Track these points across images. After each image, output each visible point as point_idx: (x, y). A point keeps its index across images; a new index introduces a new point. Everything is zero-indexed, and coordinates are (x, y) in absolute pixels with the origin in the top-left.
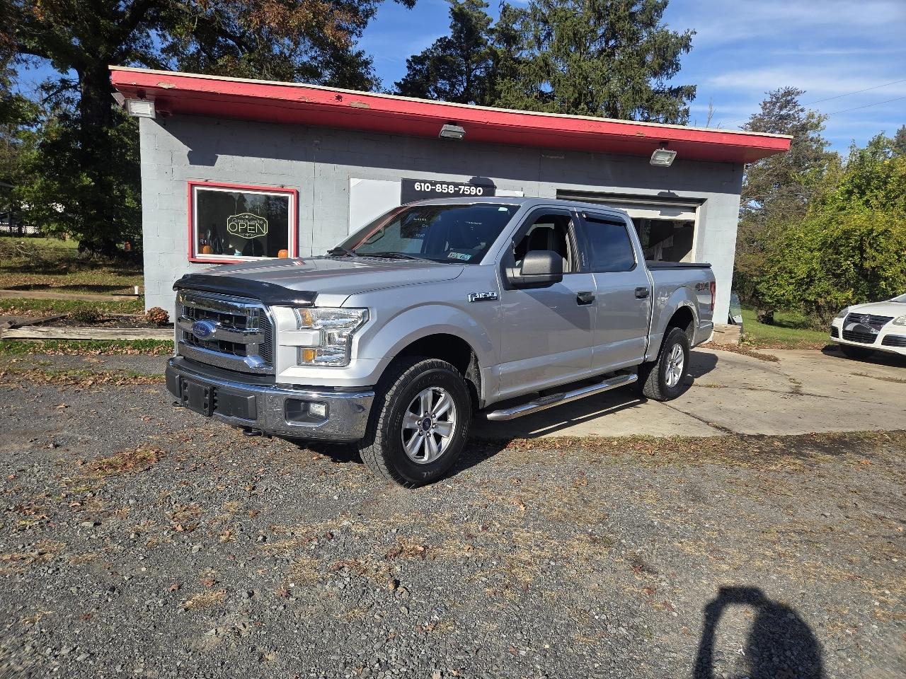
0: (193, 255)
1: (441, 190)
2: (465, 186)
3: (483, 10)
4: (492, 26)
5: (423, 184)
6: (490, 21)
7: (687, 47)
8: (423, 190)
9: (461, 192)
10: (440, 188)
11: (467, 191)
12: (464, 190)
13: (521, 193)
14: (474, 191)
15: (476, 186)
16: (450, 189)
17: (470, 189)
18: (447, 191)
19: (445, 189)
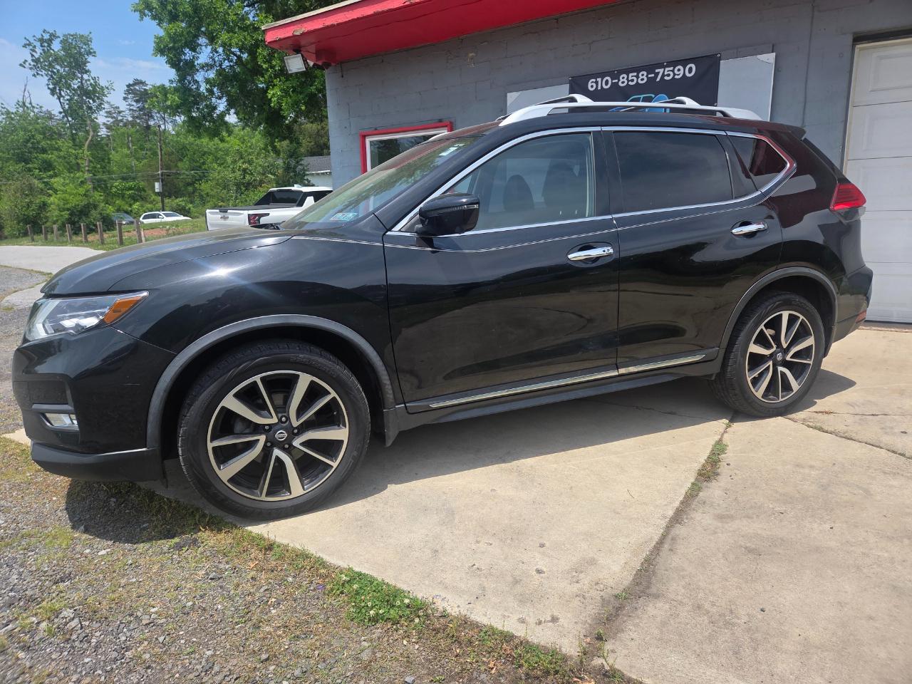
1: (626, 82)
2: (665, 67)
5: (599, 80)
8: (599, 88)
9: (658, 80)
10: (625, 80)
11: (669, 75)
12: (663, 75)
13: (771, 57)
14: (680, 72)
15: (684, 62)
16: (641, 77)
17: (673, 71)
18: (635, 82)
19: (632, 81)
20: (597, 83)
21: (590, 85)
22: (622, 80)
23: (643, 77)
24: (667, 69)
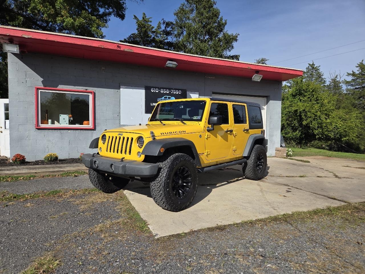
0: (38, 124)
2: (173, 90)
3: (149, 23)
4: (154, 30)
5: (155, 89)
6: (153, 28)
7: (236, 40)
8: (155, 91)
9: (172, 93)
11: (175, 92)
14: (177, 92)
19: (165, 91)
21: (152, 91)
22: (161, 91)
23: (168, 91)
24: (174, 90)
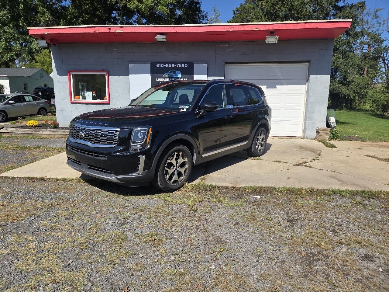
2: (179, 63)
8: (160, 67)
9: (177, 67)
12: (179, 66)
13: (206, 65)
14: (183, 65)
15: (184, 63)
16: (172, 65)
17: (181, 65)
18: (171, 67)
20: (159, 65)
21: (157, 65)
22: (167, 65)
23: (173, 66)
